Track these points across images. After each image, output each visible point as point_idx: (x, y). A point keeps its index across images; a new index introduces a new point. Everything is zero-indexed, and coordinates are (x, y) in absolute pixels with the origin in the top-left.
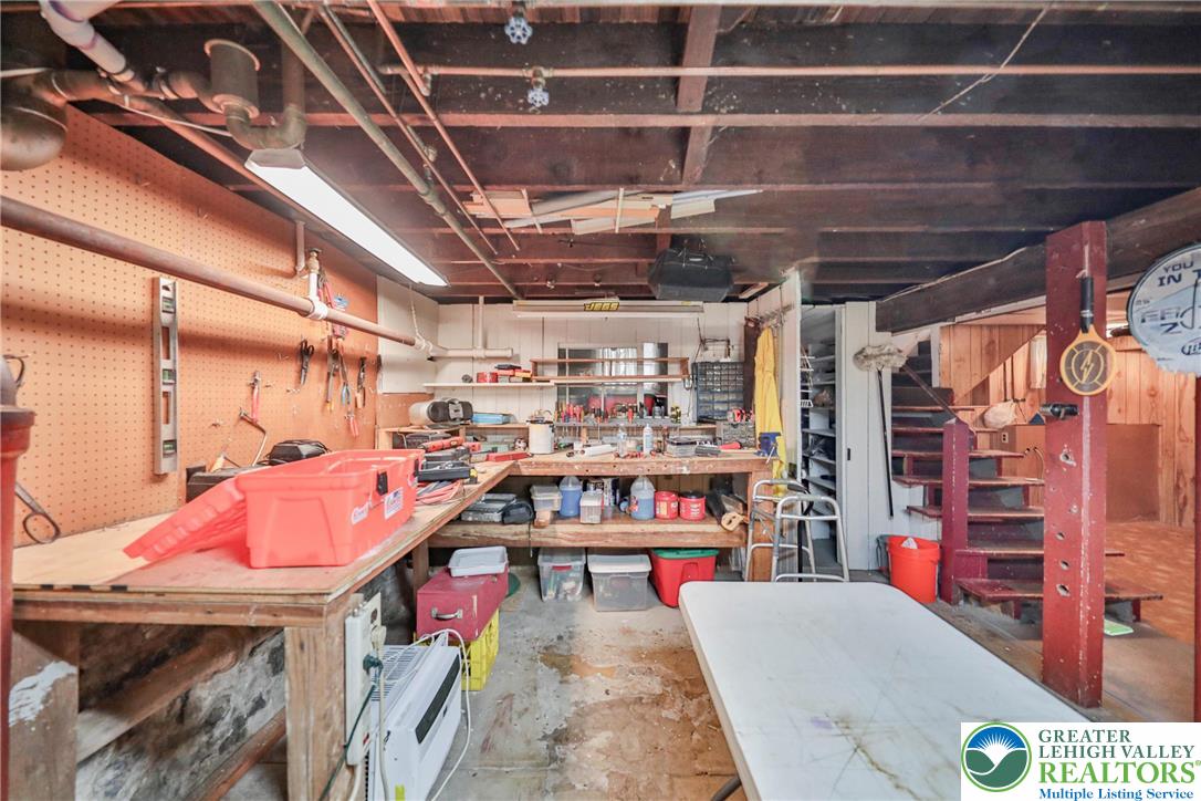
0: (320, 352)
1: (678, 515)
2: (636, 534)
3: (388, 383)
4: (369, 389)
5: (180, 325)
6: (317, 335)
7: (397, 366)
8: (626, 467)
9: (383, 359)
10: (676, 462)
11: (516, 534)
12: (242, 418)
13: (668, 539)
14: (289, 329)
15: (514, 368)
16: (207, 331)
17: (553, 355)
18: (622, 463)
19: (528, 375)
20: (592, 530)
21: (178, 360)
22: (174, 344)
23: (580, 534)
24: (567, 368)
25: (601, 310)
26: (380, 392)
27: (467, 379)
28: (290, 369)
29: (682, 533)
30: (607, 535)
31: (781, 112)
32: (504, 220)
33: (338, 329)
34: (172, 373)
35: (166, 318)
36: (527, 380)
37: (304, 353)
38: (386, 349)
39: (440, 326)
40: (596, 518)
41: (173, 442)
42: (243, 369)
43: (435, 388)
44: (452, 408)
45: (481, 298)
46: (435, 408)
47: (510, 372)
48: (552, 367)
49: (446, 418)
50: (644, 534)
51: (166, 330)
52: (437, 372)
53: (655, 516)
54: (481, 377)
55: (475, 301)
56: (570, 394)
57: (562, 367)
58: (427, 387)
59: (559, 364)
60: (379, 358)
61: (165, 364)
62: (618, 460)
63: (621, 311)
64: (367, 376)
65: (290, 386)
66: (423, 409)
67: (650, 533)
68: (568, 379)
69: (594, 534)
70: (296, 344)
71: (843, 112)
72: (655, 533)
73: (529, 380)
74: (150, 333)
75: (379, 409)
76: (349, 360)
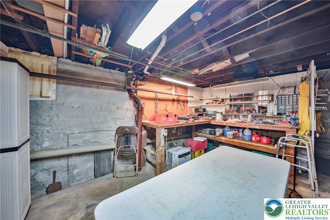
0: (176, 100)
1: (259, 141)
2: (243, 143)
3: (189, 105)
4: (185, 106)
5: (158, 98)
6: (175, 98)
7: (191, 102)
8: (238, 125)
9: (188, 101)
10: (254, 125)
11: (212, 137)
12: (165, 110)
13: (254, 147)
14: (171, 97)
15: (217, 101)
16: (161, 98)
17: (228, 97)
18: (237, 124)
19: (220, 102)
20: (230, 140)
21: (158, 102)
22: (157, 100)
23: (227, 140)
24: (233, 100)
25: (233, 85)
26: (188, 106)
27: (207, 104)
28: (171, 103)
29: (259, 146)
30: (234, 142)
31: (228, 45)
32: (198, 73)
33: (179, 96)
34: (157, 104)
35: (156, 97)
36: (219, 103)
37: (173, 100)
38: (189, 99)
39: (203, 93)
40: (232, 137)
41: (157, 112)
42: (165, 103)
43: (202, 106)
44: (200, 109)
45: (210, 86)
46: (196, 109)
47: (215, 102)
48: (228, 100)
49: (199, 111)
50: (246, 144)
51: (157, 99)
52: (202, 102)
53: (251, 140)
54: (210, 103)
55: (209, 86)
56: (233, 107)
57: (231, 100)
58: (200, 106)
59: (230, 99)
60: (188, 100)
61: (156, 103)
62: (237, 123)
63: (240, 84)
64: (185, 104)
65: (171, 105)
66: (194, 109)
67: (248, 144)
68: (233, 103)
69: (231, 141)
70: (172, 99)
71: (244, 38)
72: (249, 145)
73: (220, 103)
74: (155, 99)
75: (188, 109)
76: (181, 101)
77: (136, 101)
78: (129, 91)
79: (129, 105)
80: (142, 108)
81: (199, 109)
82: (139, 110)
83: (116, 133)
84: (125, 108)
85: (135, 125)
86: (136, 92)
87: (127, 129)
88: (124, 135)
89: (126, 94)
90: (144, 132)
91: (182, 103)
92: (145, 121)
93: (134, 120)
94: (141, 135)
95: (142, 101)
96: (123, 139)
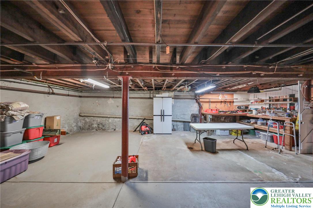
0: (223, 102)
3: (235, 104)
4: (232, 105)
5: (211, 101)
6: (223, 100)
7: (236, 102)
9: (234, 102)
12: (215, 107)
14: (220, 100)
15: (257, 101)
16: (213, 101)
17: (268, 98)
27: (251, 103)
28: (220, 103)
33: (225, 99)
34: (210, 104)
37: (221, 102)
38: (234, 100)
41: (210, 108)
43: (245, 104)
48: (268, 100)
54: (253, 103)
56: (272, 105)
57: (270, 101)
58: (243, 104)
65: (220, 105)
66: (237, 106)
73: (259, 103)
74: (209, 102)
75: (234, 107)
76: (228, 102)
77: (199, 104)
78: (196, 100)
79: (196, 105)
80: (201, 107)
81: (241, 107)
82: (200, 107)
83: (191, 116)
84: (194, 106)
85: (199, 113)
86: (199, 99)
87: (195, 115)
88: (194, 117)
89: (195, 101)
90: (203, 117)
91: (229, 104)
92: (203, 112)
93: (198, 112)
94: (201, 118)
95: (201, 104)
96: (193, 119)
